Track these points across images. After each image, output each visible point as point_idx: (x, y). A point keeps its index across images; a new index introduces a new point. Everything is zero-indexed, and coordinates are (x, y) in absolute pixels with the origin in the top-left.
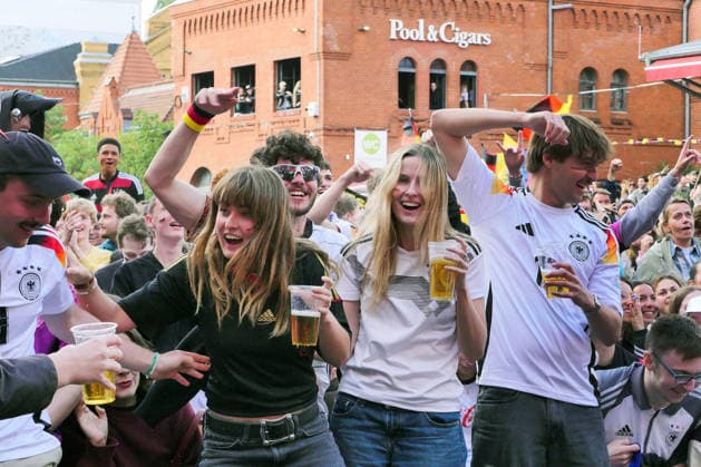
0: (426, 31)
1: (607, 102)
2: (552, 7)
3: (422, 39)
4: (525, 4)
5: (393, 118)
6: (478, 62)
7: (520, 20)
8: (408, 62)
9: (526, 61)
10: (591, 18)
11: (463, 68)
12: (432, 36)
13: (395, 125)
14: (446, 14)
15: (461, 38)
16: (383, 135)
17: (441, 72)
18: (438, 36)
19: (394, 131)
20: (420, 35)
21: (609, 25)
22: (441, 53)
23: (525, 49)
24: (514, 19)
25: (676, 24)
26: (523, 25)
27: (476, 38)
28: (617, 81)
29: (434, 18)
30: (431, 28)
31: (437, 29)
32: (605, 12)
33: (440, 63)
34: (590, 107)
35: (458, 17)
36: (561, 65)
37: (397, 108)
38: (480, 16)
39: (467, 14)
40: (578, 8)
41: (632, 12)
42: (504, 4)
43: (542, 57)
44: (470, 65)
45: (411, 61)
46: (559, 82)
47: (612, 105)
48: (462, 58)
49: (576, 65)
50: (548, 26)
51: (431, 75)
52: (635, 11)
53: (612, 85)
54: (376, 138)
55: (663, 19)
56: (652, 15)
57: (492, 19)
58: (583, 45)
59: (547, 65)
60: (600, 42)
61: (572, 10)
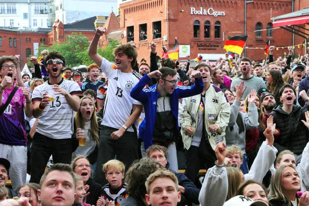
0: (203, 11)
1: (266, 34)
2: (246, 2)
3: (202, 14)
4: (237, 1)
5: (192, 41)
6: (221, 22)
7: (235, 7)
8: (197, 22)
9: (238, 20)
10: (260, 5)
11: (216, 23)
12: (205, 13)
13: (193, 43)
14: (210, 5)
15: (215, 13)
16: (188, 47)
17: (208, 25)
18: (207, 13)
19: (192, 45)
20: (201, 13)
21: (266, 8)
22: (208, 19)
23: (237, 16)
24: (233, 7)
25: (289, 6)
26: (236, 8)
27: (220, 13)
28: (269, 26)
29: (206, 7)
30: (205, 10)
31: (207, 10)
32: (265, 3)
33: (208, 22)
34: (260, 36)
35: (214, 7)
36: (249, 22)
37: (193, 37)
38: (221, 6)
39: (217, 5)
40: (255, 2)
41: (274, 3)
42: (229, 2)
43: (243, 20)
44: (218, 22)
45: (198, 21)
46: (249, 28)
47: (267, 35)
48: (215, 20)
49: (255, 21)
50: (245, 8)
51: (205, 26)
52: (275, 3)
53: (267, 28)
54: (186, 47)
55: (285, 5)
56: (281, 4)
57: (225, 7)
58: (257, 15)
59: (244, 22)
60: (263, 14)
61: (253, 3)
